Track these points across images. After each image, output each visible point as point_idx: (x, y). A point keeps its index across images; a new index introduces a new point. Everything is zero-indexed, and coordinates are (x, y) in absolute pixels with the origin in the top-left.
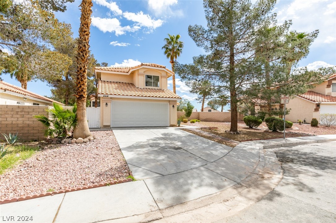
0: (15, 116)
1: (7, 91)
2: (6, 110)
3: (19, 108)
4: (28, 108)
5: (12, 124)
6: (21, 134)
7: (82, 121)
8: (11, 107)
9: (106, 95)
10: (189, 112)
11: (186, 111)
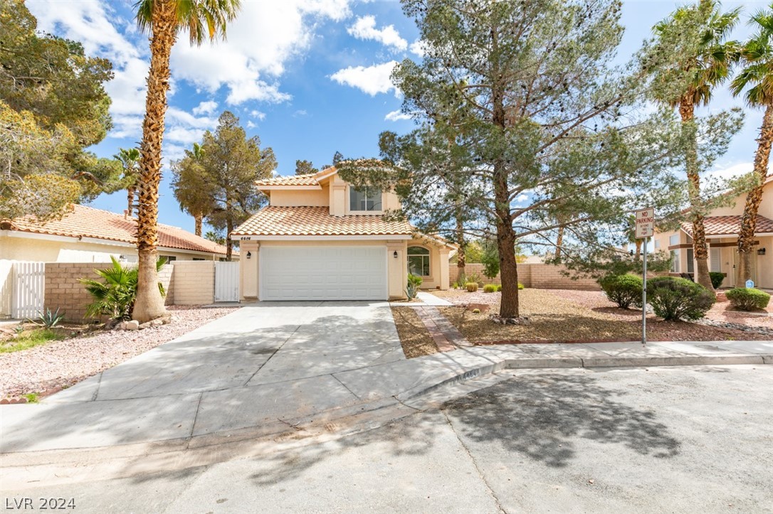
0: (69, 280)
1: (83, 238)
2: (58, 270)
3: (74, 267)
4: (86, 266)
5: (65, 293)
6: (77, 311)
7: (146, 289)
8: (64, 267)
9: (246, 236)
10: (492, 266)
11: (487, 262)
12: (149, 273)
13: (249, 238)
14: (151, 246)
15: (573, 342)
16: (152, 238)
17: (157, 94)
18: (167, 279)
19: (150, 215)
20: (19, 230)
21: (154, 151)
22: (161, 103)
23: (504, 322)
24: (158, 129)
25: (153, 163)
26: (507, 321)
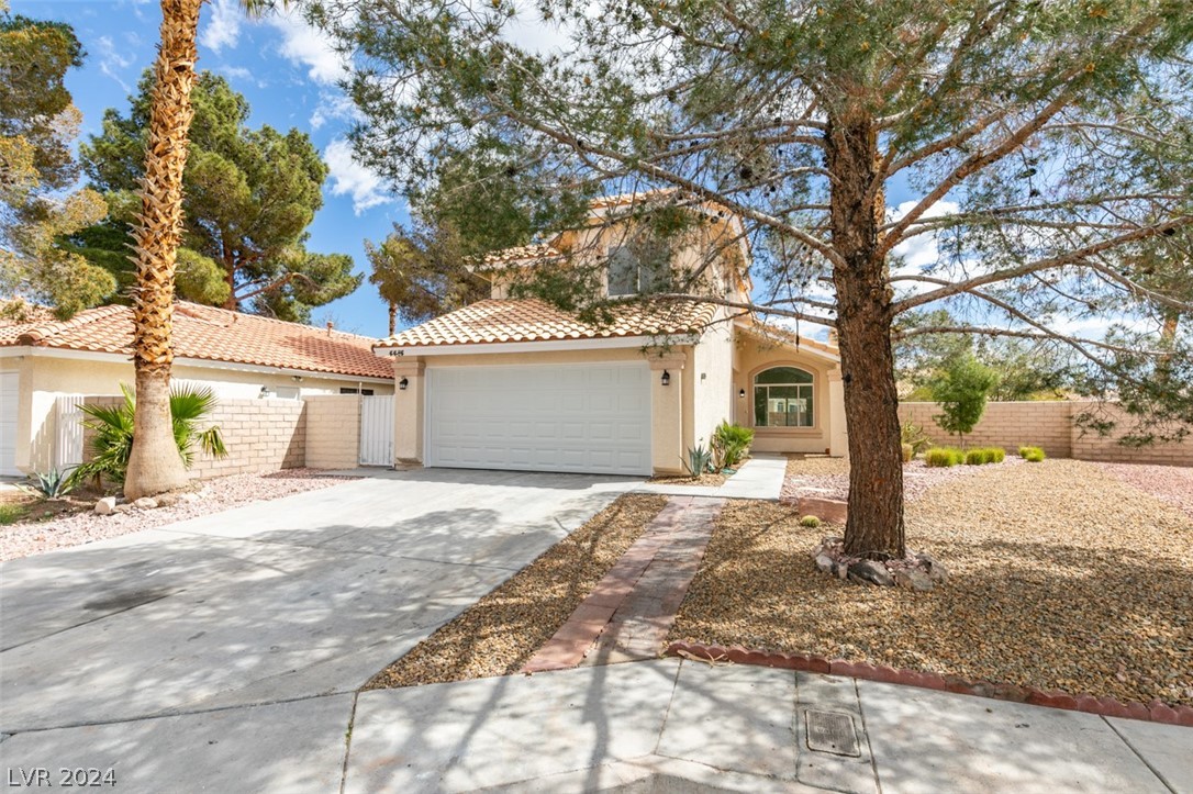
9: (397, 349)
10: (961, 407)
11: (948, 399)
12: (148, 412)
13: (402, 353)
14: (151, 363)
15: (1062, 703)
16: (155, 349)
17: (167, 89)
18: (288, 425)
19: (149, 307)
20: (50, 346)
21: (158, 191)
22: (173, 106)
23: (842, 570)
24: (166, 153)
25: (155, 213)
26: (851, 568)
